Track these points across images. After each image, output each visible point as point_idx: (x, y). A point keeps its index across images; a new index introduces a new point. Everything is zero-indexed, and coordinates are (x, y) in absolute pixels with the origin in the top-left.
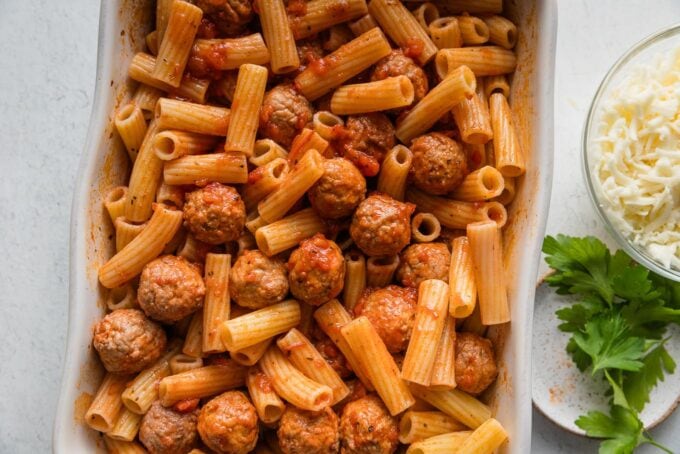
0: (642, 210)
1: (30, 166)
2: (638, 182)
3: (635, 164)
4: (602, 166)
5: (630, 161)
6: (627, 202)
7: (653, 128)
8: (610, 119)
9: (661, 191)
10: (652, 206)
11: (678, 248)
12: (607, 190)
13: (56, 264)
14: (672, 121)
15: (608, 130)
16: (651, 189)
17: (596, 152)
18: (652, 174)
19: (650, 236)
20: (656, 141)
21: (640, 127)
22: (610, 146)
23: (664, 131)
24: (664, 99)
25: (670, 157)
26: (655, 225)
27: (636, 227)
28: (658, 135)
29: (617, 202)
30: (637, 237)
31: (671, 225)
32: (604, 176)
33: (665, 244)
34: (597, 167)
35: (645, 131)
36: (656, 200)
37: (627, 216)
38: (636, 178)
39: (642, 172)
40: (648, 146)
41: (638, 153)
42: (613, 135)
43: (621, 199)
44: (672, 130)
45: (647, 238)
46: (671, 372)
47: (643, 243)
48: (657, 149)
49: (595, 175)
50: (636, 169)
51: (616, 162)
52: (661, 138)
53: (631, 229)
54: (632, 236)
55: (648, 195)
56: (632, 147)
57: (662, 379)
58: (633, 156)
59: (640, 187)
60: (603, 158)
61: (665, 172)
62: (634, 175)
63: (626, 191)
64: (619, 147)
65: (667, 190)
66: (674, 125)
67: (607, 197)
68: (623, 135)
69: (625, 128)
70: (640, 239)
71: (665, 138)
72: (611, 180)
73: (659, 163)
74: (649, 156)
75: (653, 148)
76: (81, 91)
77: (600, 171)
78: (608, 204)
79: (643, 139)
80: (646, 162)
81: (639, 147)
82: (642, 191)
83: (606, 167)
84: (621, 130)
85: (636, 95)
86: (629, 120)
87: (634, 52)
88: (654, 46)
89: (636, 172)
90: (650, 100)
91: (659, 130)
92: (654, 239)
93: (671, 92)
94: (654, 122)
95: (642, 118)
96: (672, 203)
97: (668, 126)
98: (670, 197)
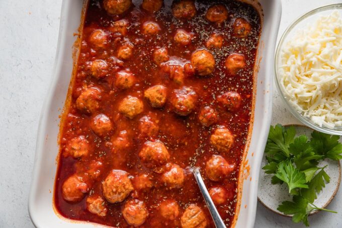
0: (307, 100)
1: (4, 99)
2: (303, 86)
3: (302, 77)
4: (285, 78)
5: (299, 75)
6: (299, 96)
7: (308, 59)
8: (287, 56)
9: (315, 89)
10: (312, 97)
11: (326, 117)
12: (289, 91)
13: (19, 146)
14: (318, 55)
15: (287, 61)
16: (311, 88)
17: (282, 72)
18: (310, 81)
19: (312, 112)
20: (309, 65)
21: (303, 59)
22: (289, 70)
23: (314, 59)
24: (313, 44)
25: (318, 72)
26: (314, 106)
27: (305, 108)
28: (312, 62)
29: (294, 96)
30: (305, 113)
31: (322, 106)
32: (286, 84)
33: (320, 116)
34: (282, 79)
35: (305, 60)
36: (313, 94)
37: (299, 103)
38: (302, 84)
39: (305, 80)
40: (307, 68)
41: (302, 71)
42: (289, 63)
43: (296, 95)
44: (318, 59)
45: (310, 114)
46: (328, 182)
47: (309, 116)
48: (312, 69)
49: (282, 83)
50: (302, 79)
51: (291, 76)
52: (313, 63)
53: (301, 109)
54: (303, 113)
55: (309, 92)
56: (299, 69)
57: (324, 187)
59: (305, 88)
60: (285, 75)
61: (316, 79)
62: (301, 82)
63: (297, 91)
64: (292, 69)
65: (318, 88)
66: (319, 57)
67: (288, 94)
68: (294, 63)
69: (295, 59)
70: (307, 114)
71: (315, 63)
72: (290, 85)
73: (312, 75)
74: (308, 72)
75: (309, 69)
76: (28, 60)
77: (284, 82)
78: (289, 97)
79: (304, 65)
80: (307, 76)
81: (303, 68)
82: (306, 89)
83: (287, 79)
84: (293, 61)
85: (299, 43)
86: (296, 56)
88: (306, 19)
90: (306, 44)
91: (311, 59)
92: (314, 114)
93: (316, 41)
94: (309, 55)
95: (303, 54)
96: (321, 94)
97: (316, 57)
98: (320, 92)
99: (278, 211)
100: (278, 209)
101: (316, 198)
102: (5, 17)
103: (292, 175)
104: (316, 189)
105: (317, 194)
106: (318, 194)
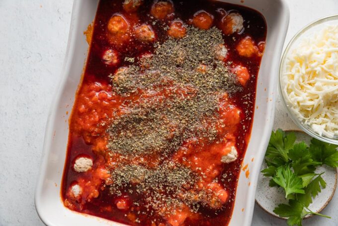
0: (309, 108)
1: (14, 90)
2: (306, 94)
3: (304, 85)
4: (289, 86)
5: (302, 84)
6: (301, 104)
7: (313, 68)
8: (292, 64)
9: (318, 98)
10: (313, 105)
11: (326, 126)
12: (291, 98)
13: (26, 137)
14: (322, 64)
15: (291, 69)
16: (313, 97)
17: (286, 80)
18: (313, 90)
19: (313, 120)
20: (313, 74)
21: (307, 67)
22: (293, 77)
23: (318, 69)
24: (318, 54)
25: (322, 82)
26: (315, 115)
27: (306, 116)
28: (316, 71)
29: (296, 104)
30: (306, 121)
31: (323, 115)
32: (289, 91)
33: (320, 124)
34: (286, 87)
35: (309, 69)
36: (315, 103)
37: (301, 111)
38: (305, 92)
39: (308, 89)
40: (311, 77)
41: (306, 79)
42: (293, 71)
43: (298, 103)
44: (323, 69)
45: (311, 121)
46: (324, 187)
47: (309, 124)
48: (315, 78)
49: (285, 90)
50: (305, 88)
51: (295, 84)
52: (317, 73)
53: (303, 117)
54: (304, 121)
55: (312, 100)
56: (303, 77)
57: (320, 192)
58: (303, 81)
59: (307, 96)
60: (289, 82)
61: (319, 89)
62: (304, 91)
63: (300, 99)
64: (296, 77)
65: (320, 98)
66: (323, 66)
67: (291, 102)
68: (298, 71)
69: (300, 68)
70: (308, 122)
71: (319, 73)
72: (293, 93)
73: (316, 85)
74: (312, 81)
75: (313, 77)
76: (38, 53)
77: (288, 89)
78: (291, 105)
79: (308, 73)
80: (310, 84)
81: (306, 77)
82: (309, 98)
83: (290, 87)
84: (297, 69)
85: (304, 52)
86: (301, 64)
87: (304, 31)
88: (313, 28)
89: (305, 89)
90: (311, 54)
91: (316, 69)
92: (315, 122)
93: (322, 50)
94: (313, 65)
95: (308, 62)
96: (323, 104)
97: (320, 67)
98: (322, 101)
99: (274, 213)
100: (274, 211)
101: (311, 203)
102: (17, 9)
103: (289, 180)
104: (312, 193)
105: (312, 198)
106: (314, 198)
